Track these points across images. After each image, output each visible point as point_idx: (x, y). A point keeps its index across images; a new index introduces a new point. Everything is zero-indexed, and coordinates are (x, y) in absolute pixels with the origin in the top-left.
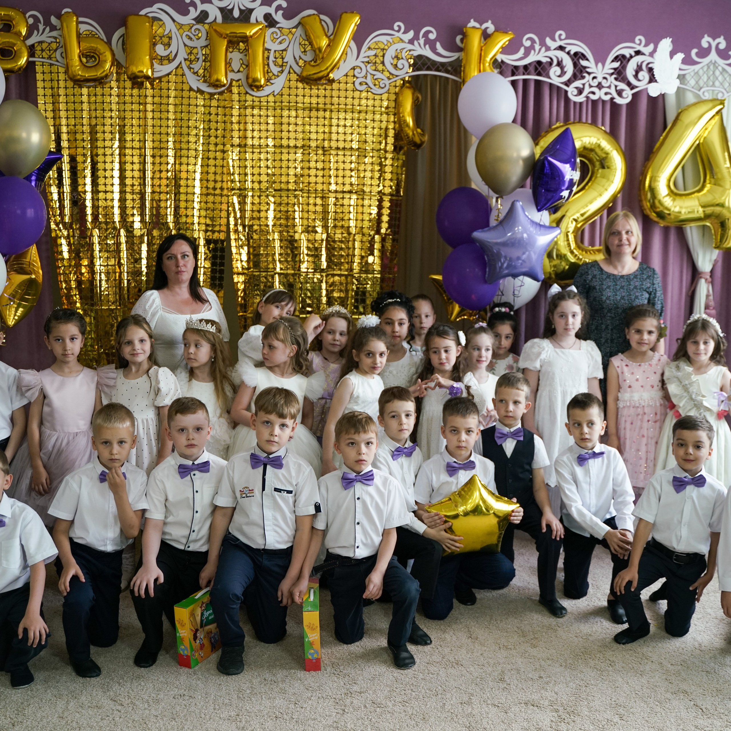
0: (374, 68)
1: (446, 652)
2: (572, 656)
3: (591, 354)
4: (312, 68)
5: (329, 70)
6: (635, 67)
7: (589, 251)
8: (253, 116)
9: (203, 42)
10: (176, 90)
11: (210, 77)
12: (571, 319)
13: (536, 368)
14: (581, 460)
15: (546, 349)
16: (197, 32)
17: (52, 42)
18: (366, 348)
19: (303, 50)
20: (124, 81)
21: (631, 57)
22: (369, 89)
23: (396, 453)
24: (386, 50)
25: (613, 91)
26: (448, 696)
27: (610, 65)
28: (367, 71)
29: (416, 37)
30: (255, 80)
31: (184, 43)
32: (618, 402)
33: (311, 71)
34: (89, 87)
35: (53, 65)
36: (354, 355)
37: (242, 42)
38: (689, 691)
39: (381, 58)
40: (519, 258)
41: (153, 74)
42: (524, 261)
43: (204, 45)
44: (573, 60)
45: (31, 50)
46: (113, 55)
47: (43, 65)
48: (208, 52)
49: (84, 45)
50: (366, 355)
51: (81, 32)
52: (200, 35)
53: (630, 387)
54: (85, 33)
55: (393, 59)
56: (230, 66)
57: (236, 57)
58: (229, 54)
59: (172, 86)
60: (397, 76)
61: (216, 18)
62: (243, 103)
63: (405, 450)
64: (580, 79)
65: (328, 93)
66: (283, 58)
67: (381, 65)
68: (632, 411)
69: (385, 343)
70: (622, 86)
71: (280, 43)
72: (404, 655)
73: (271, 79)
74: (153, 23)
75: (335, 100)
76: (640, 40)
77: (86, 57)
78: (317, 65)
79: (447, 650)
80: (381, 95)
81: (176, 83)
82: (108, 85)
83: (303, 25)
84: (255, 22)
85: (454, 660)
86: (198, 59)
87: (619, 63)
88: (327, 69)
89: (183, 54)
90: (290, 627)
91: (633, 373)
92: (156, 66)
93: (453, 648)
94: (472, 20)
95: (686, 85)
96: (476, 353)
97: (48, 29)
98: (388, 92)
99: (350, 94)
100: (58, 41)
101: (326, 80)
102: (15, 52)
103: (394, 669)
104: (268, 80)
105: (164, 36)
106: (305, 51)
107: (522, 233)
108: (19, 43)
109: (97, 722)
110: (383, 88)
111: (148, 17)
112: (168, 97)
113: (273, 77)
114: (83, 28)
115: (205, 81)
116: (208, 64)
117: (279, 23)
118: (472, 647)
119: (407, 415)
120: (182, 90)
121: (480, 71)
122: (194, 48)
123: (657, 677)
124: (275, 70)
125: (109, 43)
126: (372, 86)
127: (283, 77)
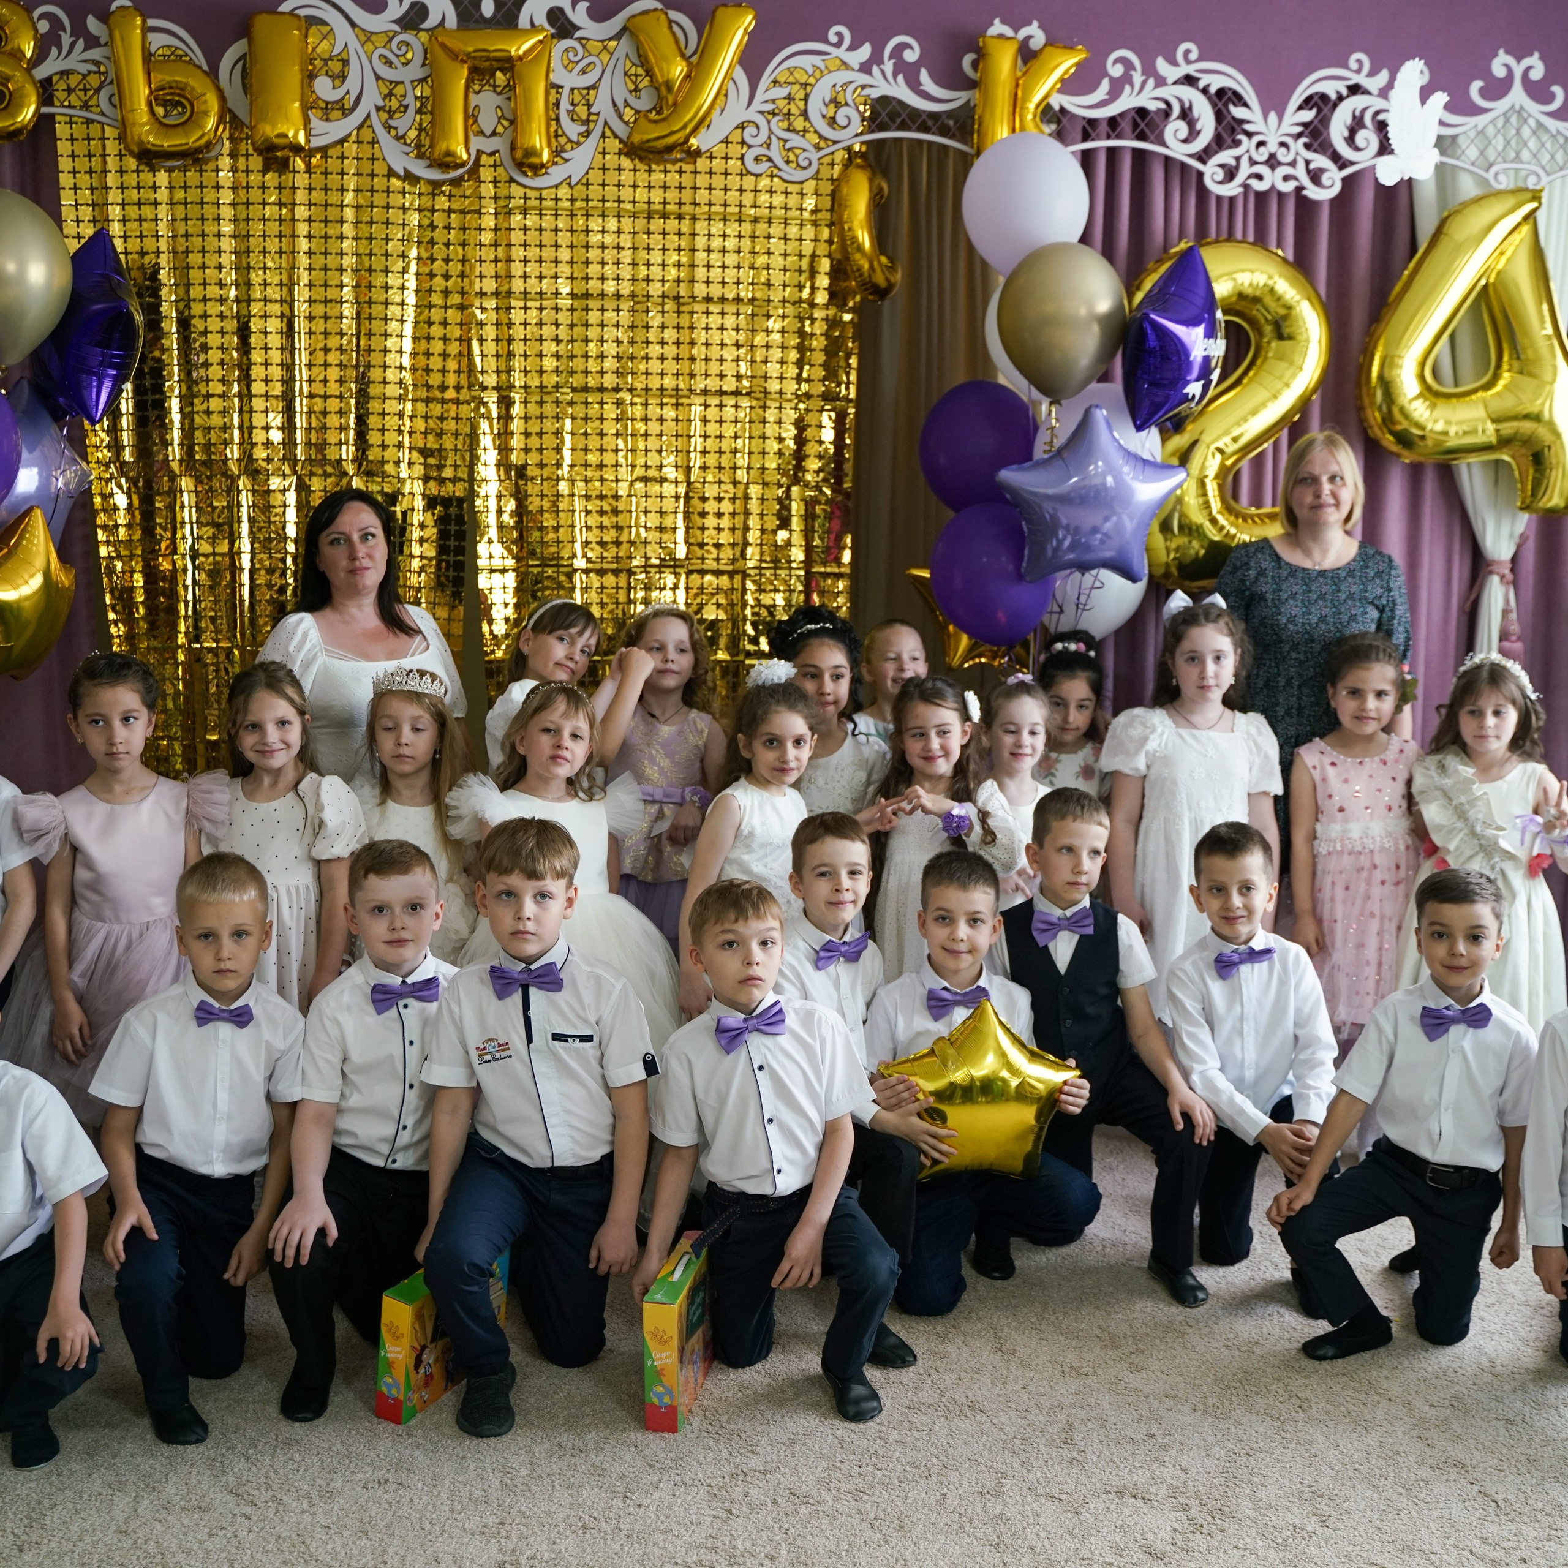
0: (785, 125)
1: (948, 1381)
2: (1218, 1390)
3: (1255, 742)
4: (652, 126)
5: (688, 130)
6: (1349, 120)
7: (1252, 517)
8: (525, 229)
9: (416, 71)
10: (358, 174)
11: (431, 146)
12: (1211, 667)
13: (1137, 770)
14: (1224, 966)
15: (1160, 730)
16: (404, 49)
17: (89, 72)
18: (765, 728)
19: (632, 87)
20: (247, 155)
21: (1341, 98)
22: (775, 171)
23: (822, 954)
24: (813, 86)
25: (1300, 172)
26: (953, 1477)
27: (1295, 117)
28: (771, 132)
29: (876, 58)
30: (530, 152)
31: (375, 73)
32: (1316, 843)
33: (649, 133)
34: (170, 170)
35: (93, 121)
36: (741, 745)
37: (502, 70)
38: (1468, 1462)
39: (802, 104)
40: (1095, 530)
41: (308, 141)
42: (1107, 535)
43: (420, 76)
44: (1214, 105)
45: (45, 90)
46: (222, 99)
47: (71, 123)
48: (427, 92)
49: (157, 78)
50: (764, 743)
51: (153, 50)
52: (409, 55)
53: (1341, 810)
54: (160, 52)
55: (827, 105)
56: (475, 121)
57: (487, 102)
58: (472, 96)
59: (351, 166)
60: (835, 142)
61: (443, 18)
62: (501, 203)
63: (844, 949)
64: (1230, 147)
65: (687, 180)
66: (589, 105)
67: (802, 118)
68: (1347, 861)
69: (806, 718)
70: (1320, 161)
71: (584, 72)
72: (858, 1390)
73: (563, 150)
74: (307, 29)
75: (702, 196)
76: (1359, 61)
77: (164, 103)
78: (664, 120)
79: (949, 1379)
80: (802, 183)
81: (358, 159)
82: (211, 166)
83: (632, 33)
84: (528, 26)
85: (964, 1400)
86: (406, 107)
87: (1314, 112)
88: (684, 127)
89: (372, 98)
90: (614, 1332)
91: (1346, 781)
92: (316, 123)
93: (963, 1374)
94: (997, 21)
95: (1458, 159)
96: (1009, 740)
97: (81, 43)
98: (816, 177)
99: (734, 181)
100: (102, 69)
101: (682, 151)
102: (11, 94)
103: (836, 1422)
104: (557, 152)
105: (331, 58)
106: (636, 90)
107: (1104, 475)
108: (18, 74)
109: (200, 1542)
110: (805, 168)
111: (298, 16)
112: (343, 190)
113: (568, 147)
114: (157, 41)
115: (420, 156)
116: (427, 118)
117: (580, 28)
118: (1005, 1372)
119: (853, 873)
120: (373, 175)
121: (1014, 130)
122: (397, 83)
123: (1400, 1434)
124: (573, 130)
125: (213, 73)
126: (780, 163)
127: (590, 145)
